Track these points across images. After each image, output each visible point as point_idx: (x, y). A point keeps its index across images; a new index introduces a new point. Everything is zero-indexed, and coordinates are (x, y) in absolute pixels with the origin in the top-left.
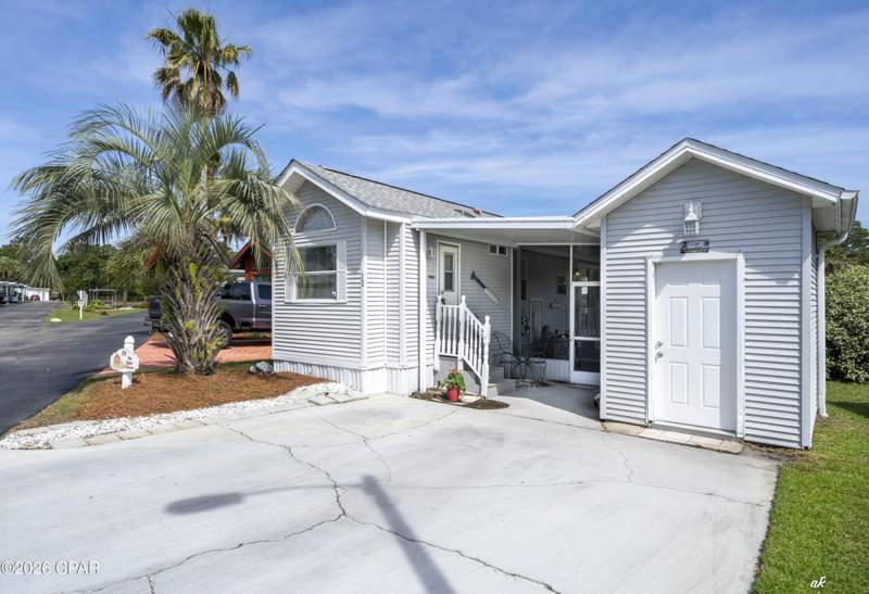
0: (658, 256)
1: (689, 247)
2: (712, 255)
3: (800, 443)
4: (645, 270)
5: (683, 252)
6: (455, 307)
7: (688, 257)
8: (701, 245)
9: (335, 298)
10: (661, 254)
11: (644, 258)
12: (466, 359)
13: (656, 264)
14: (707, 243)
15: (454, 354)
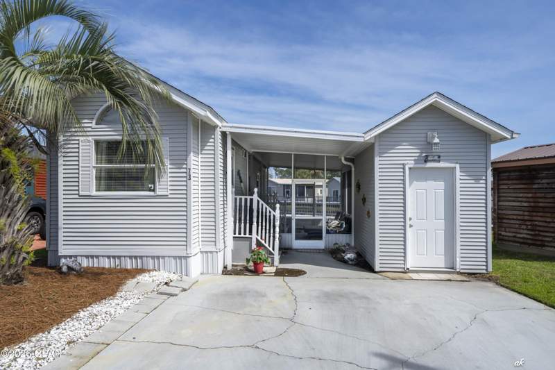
0: (411, 164)
1: (429, 159)
2: (442, 164)
3: (487, 270)
4: (404, 172)
5: (426, 161)
6: (249, 198)
7: (429, 165)
8: (436, 158)
9: (154, 190)
10: (413, 162)
11: (403, 164)
12: (259, 238)
13: (410, 168)
14: (439, 157)
15: (247, 235)
